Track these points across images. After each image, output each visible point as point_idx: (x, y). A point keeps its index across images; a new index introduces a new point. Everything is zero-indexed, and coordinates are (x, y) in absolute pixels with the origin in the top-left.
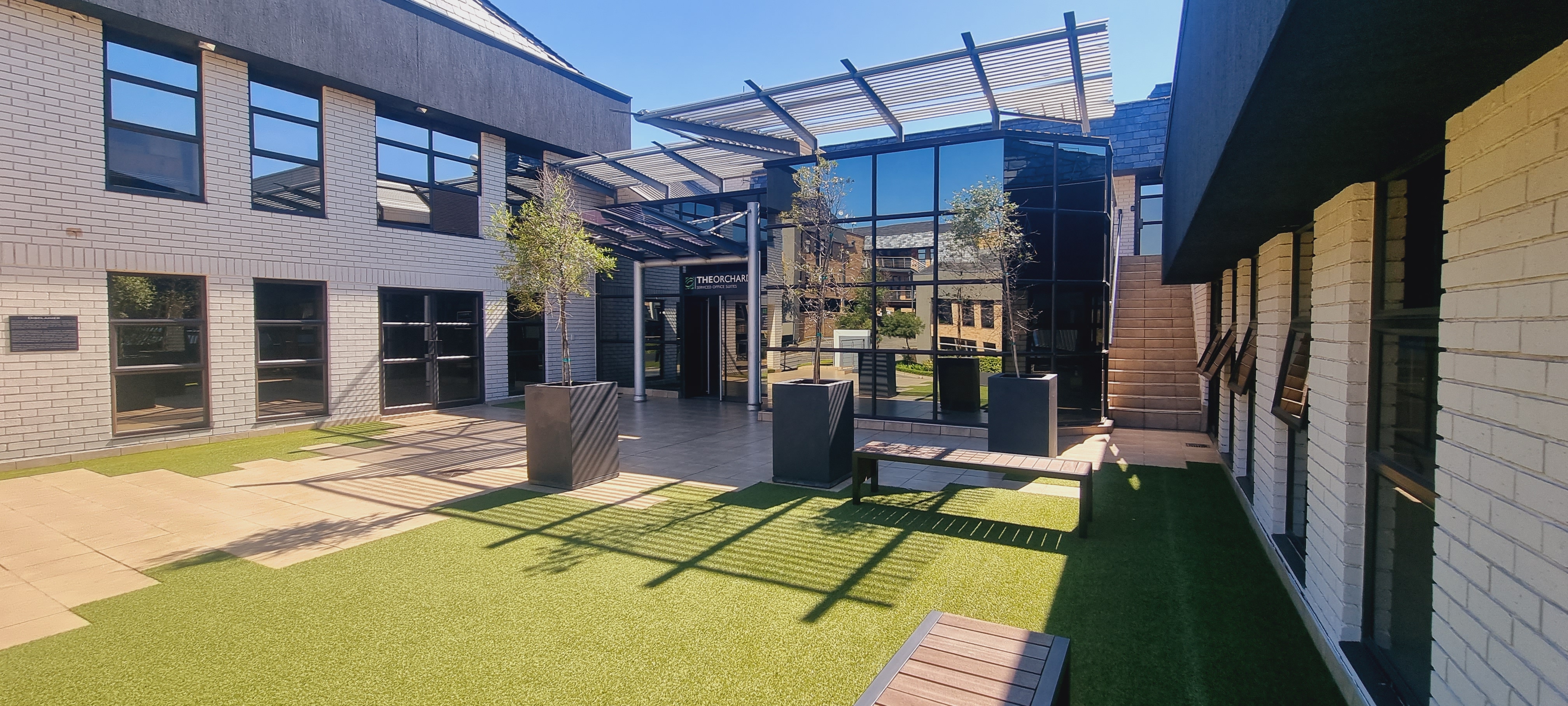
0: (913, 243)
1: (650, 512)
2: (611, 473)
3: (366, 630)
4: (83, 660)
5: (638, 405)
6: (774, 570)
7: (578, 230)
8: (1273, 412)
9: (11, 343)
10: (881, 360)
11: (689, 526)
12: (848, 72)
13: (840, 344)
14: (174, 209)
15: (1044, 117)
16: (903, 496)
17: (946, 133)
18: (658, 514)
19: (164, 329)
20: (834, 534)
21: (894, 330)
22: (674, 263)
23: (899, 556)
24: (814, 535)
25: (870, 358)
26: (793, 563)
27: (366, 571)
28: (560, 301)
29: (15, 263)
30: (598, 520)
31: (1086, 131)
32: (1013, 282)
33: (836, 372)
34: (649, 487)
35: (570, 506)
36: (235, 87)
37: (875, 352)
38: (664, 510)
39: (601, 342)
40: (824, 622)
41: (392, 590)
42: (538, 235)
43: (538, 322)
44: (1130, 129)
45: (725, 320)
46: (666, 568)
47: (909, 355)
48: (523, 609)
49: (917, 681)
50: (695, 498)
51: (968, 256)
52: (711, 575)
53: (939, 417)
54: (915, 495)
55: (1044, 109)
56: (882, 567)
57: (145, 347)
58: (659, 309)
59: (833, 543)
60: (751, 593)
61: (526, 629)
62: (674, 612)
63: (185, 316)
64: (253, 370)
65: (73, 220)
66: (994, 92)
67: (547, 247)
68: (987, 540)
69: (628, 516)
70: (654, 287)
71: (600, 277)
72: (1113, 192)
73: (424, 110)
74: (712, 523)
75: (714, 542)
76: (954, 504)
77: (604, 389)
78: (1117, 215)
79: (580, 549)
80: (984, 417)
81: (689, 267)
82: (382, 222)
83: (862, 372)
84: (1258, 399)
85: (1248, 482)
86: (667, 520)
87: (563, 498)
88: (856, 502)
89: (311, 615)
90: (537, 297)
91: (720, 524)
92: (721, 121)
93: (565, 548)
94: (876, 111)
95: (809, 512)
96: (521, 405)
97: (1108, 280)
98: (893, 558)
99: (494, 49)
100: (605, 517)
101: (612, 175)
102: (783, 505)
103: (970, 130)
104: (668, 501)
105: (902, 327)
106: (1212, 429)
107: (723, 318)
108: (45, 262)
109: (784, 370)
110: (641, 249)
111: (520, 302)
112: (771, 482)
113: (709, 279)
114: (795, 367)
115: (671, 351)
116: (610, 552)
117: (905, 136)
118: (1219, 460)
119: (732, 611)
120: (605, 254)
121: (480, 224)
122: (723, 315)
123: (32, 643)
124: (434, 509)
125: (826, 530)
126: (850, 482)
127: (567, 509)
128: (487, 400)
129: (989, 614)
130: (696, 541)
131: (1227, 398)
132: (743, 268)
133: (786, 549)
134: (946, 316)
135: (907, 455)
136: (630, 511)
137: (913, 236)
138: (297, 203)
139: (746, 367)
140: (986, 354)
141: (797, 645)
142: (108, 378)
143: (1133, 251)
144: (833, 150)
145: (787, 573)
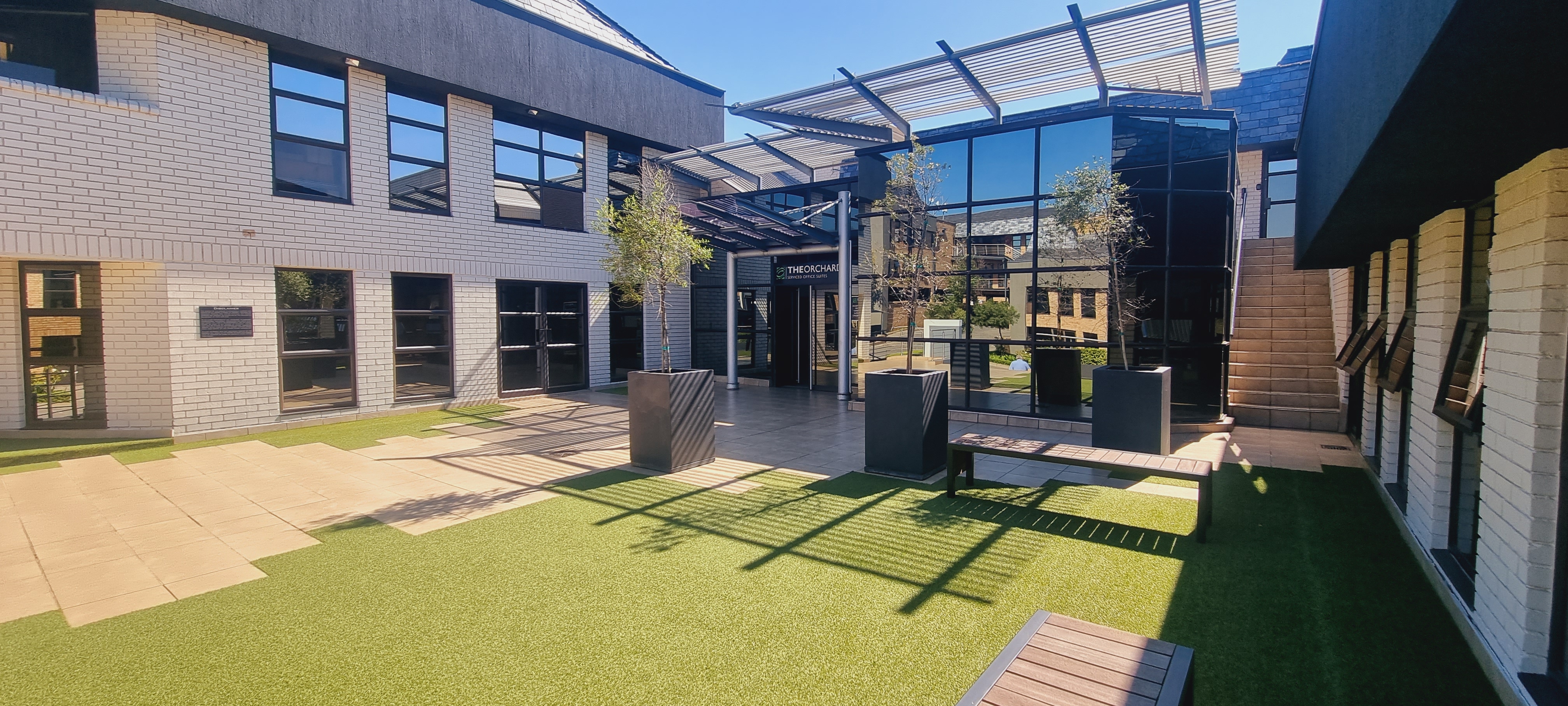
0: (1007, 230)
1: (746, 497)
2: (708, 457)
3: (492, 595)
4: (263, 608)
5: (731, 393)
6: (869, 559)
7: (677, 222)
8: (1435, 412)
9: (201, 330)
10: (975, 350)
11: (783, 512)
12: (944, 53)
13: (930, 335)
14: (327, 211)
15: (1159, 90)
16: (1000, 491)
17: (1046, 113)
18: (753, 499)
19: (318, 317)
20: (929, 526)
21: (987, 319)
22: (766, 253)
23: (998, 552)
24: (909, 526)
25: (964, 348)
26: (888, 553)
27: (491, 541)
28: (660, 292)
29: (203, 260)
30: (696, 503)
31: (1206, 103)
32: (1123, 269)
33: (926, 362)
34: (744, 472)
35: (670, 488)
36: (375, 98)
37: (969, 342)
38: (758, 496)
39: (696, 331)
40: (921, 614)
41: (514, 559)
42: (640, 227)
43: (637, 311)
44: (1257, 99)
45: (816, 310)
46: (762, 552)
47: (1003, 346)
48: (630, 584)
49: (1026, 681)
50: (789, 485)
51: (1068, 243)
52: (806, 561)
53: (1037, 411)
54: (1013, 490)
55: (1158, 82)
56: (979, 562)
57: (303, 334)
58: (749, 301)
59: (927, 536)
60: (846, 581)
61: (634, 603)
62: (771, 596)
63: (335, 307)
64: (392, 356)
65: (247, 222)
66: (1102, 67)
67: (648, 240)
68: (1092, 540)
69: (725, 500)
70: (746, 278)
71: (696, 270)
72: (1237, 168)
73: (535, 112)
74: (806, 510)
75: (808, 529)
76: (1055, 500)
77: (701, 377)
78: (1240, 195)
79: (680, 530)
80: (1087, 412)
81: (780, 257)
82: (499, 219)
83: (954, 363)
84: (1414, 397)
85: (1400, 490)
86: (762, 505)
87: (663, 481)
88: (951, 494)
89: (446, 579)
90: (638, 288)
91: (814, 512)
92: (813, 110)
93: (667, 528)
94: (973, 93)
95: (903, 503)
96: (624, 391)
97: (1230, 266)
98: (991, 553)
99: (598, 51)
100: (703, 500)
101: (707, 168)
102: (876, 495)
103: (1073, 108)
104: (762, 487)
105: (995, 316)
106: (1353, 428)
107: (814, 308)
108: (226, 260)
109: (873, 360)
110: (734, 240)
111: (623, 293)
112: (863, 472)
113: (800, 269)
114: (884, 357)
115: (762, 340)
116: (708, 534)
117: (1003, 117)
118: (1361, 464)
119: (828, 597)
120: (702, 245)
121: (585, 219)
122: (814, 305)
123: (222, 590)
124: (547, 486)
125: (920, 522)
126: (944, 474)
127: (667, 491)
128: (591, 386)
129: (1097, 617)
130: (790, 527)
131: (1374, 395)
132: (833, 258)
133: (880, 540)
134: (1044, 304)
135: (1005, 449)
136: (726, 496)
137: (1007, 222)
138: (425, 203)
139: (837, 357)
140: (1086, 344)
141: (894, 635)
142: (276, 361)
143: (1258, 234)
144: (925, 136)
145: (882, 563)
